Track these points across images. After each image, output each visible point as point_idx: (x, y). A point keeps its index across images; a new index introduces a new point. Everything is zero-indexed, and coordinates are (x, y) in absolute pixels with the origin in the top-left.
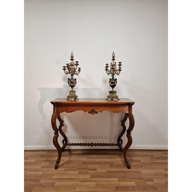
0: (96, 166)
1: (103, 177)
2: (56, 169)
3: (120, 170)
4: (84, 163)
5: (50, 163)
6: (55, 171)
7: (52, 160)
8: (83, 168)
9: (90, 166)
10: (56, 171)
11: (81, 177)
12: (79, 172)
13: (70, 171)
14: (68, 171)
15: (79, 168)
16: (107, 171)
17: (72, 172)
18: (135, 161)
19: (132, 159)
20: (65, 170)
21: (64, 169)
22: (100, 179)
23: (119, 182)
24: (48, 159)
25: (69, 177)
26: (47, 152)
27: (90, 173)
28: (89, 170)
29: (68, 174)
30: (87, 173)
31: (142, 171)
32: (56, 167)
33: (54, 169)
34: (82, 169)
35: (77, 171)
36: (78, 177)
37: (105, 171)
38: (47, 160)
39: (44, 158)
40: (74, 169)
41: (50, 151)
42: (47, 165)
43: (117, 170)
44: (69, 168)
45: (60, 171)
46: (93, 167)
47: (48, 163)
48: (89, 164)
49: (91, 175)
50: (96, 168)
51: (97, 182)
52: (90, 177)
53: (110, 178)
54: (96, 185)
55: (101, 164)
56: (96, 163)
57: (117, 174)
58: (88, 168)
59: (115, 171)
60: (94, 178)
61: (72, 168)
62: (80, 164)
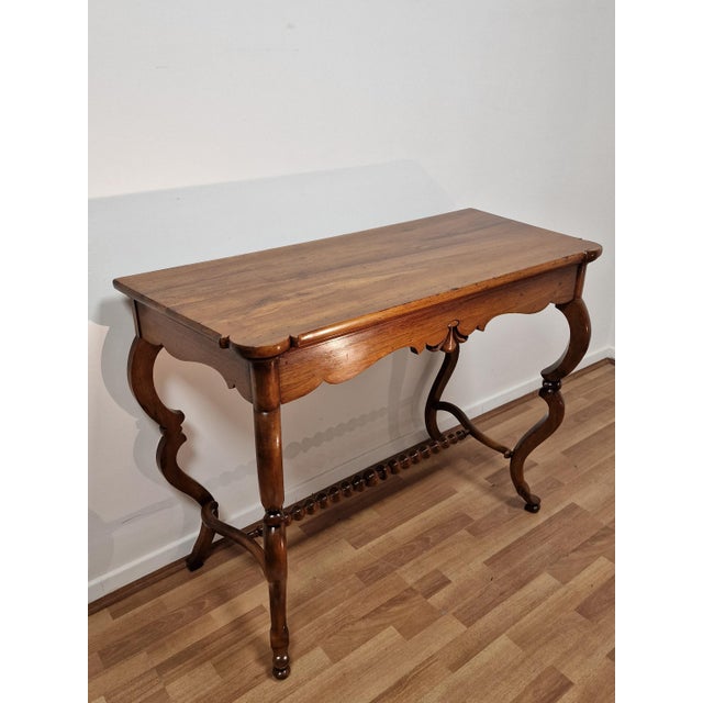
0: (431, 562)
1: (501, 594)
2: (283, 677)
3: (521, 534)
4: (370, 574)
5: (208, 664)
6: (291, 690)
7: (202, 645)
8: (392, 602)
9: (409, 575)
10: (299, 685)
11: (435, 648)
12: (399, 630)
13: (363, 648)
14: (347, 653)
15: (377, 611)
16: (490, 562)
17: (369, 644)
20: (335, 657)
21: (318, 654)
22: (499, 609)
23: (564, 583)
24: (172, 652)
25: (389, 681)
26: (114, 616)
27: (445, 608)
28: (427, 597)
29: (368, 667)
30: (433, 616)
31: (578, 503)
32: (280, 670)
33: (270, 683)
34: (396, 608)
35: (384, 626)
36: (423, 656)
37: (477, 565)
39: (143, 655)
40: (363, 625)
41: (119, 600)
42: (214, 685)
43: (512, 539)
44: (334, 634)
45: (317, 673)
46: (424, 573)
47: (198, 670)
48: (393, 570)
49: (454, 614)
50: (437, 571)
51: (508, 632)
52: (463, 623)
53: (522, 584)
54: (515, 642)
55: (434, 545)
56: (413, 548)
57: (527, 557)
58: (407, 587)
59: (509, 546)
60: (480, 618)
61: (350, 627)
62: (361, 590)
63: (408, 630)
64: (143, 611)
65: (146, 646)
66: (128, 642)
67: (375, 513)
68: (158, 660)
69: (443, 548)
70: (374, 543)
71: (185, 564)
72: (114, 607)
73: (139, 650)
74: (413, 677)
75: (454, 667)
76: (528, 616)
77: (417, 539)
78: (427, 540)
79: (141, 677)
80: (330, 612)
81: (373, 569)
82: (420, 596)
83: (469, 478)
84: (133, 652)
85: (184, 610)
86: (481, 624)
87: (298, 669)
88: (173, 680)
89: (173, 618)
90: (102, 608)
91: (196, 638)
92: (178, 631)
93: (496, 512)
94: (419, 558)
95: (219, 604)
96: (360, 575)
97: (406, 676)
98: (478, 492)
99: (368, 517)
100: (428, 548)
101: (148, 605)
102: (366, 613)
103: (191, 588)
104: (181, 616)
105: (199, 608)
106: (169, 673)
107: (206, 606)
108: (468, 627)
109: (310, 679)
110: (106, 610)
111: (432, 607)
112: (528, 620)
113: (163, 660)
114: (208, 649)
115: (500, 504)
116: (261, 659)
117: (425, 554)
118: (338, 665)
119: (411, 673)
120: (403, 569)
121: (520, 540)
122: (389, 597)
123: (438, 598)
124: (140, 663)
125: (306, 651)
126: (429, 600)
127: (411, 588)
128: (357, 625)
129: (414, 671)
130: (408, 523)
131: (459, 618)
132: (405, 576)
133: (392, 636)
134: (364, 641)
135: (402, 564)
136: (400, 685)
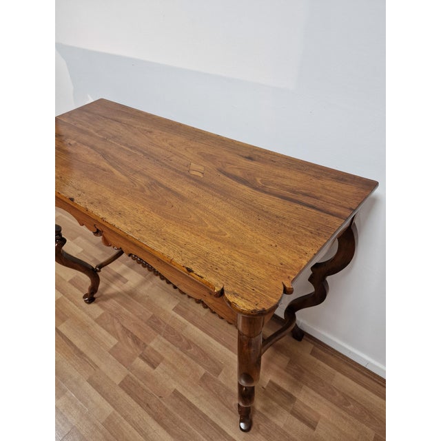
1: (148, 405)
2: (87, 303)
3: (211, 416)
8: (135, 339)
9: (156, 343)
11: (103, 367)
12: (115, 346)
13: (103, 331)
14: (100, 324)
15: (128, 332)
16: (176, 393)
17: (106, 333)
18: (293, 413)
19: (295, 394)
20: (98, 321)
21: (100, 312)
22: (133, 404)
27: (132, 369)
28: (141, 356)
30: (126, 362)
34: (130, 341)
35: (118, 338)
36: (97, 362)
37: (172, 385)
40: (118, 327)
43: (205, 410)
44: (112, 315)
45: (89, 315)
46: (159, 352)
48: (160, 334)
50: (163, 359)
51: (116, 412)
52: (122, 381)
53: (159, 420)
54: (108, 418)
55: (186, 353)
56: (180, 340)
57: (187, 423)
58: (147, 343)
60: (126, 392)
61: (116, 321)
62: (142, 320)
63: (114, 351)
69: (185, 360)
70: (179, 317)
74: (85, 360)
75: (90, 381)
76: (130, 427)
77: (188, 341)
78: (189, 347)
80: (125, 310)
81: (158, 322)
82: (141, 352)
86: (121, 392)
94: (171, 346)
96: (153, 317)
97: (85, 356)
100: (181, 349)
102: (126, 326)
108: (119, 385)
111: (133, 361)
112: (127, 427)
117: (177, 349)
118: (93, 322)
119: (88, 358)
120: (162, 338)
121: (205, 416)
122: (139, 335)
123: (140, 364)
126: (138, 358)
127: (146, 346)
128: (118, 324)
130: (201, 332)
131: (125, 378)
132: (155, 340)
133: (111, 343)
134: (108, 331)
135: (165, 337)
136: (81, 354)
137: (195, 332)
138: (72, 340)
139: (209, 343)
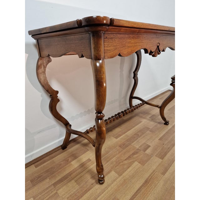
0: (142, 141)
1: (168, 148)
2: (102, 184)
3: (166, 131)
4: (123, 146)
5: (73, 181)
6: (107, 188)
7: (70, 174)
8: (134, 154)
10: (109, 186)
11: (154, 168)
12: (139, 163)
13: (129, 170)
15: (129, 157)
16: (160, 139)
17: (130, 168)
20: (120, 174)
21: (113, 173)
24: (59, 178)
26: (36, 167)
27: (152, 154)
28: (144, 151)
29: (133, 177)
30: (149, 157)
32: (101, 181)
33: (98, 186)
34: (135, 156)
35: (134, 162)
37: (157, 140)
38: (61, 181)
39: (48, 180)
40: (126, 162)
41: (38, 161)
42: (77, 189)
43: (164, 133)
44: (117, 166)
45: (114, 180)
46: (141, 144)
47: (69, 184)
48: (131, 144)
49: (156, 156)
50: (145, 143)
52: (160, 158)
55: (141, 136)
56: (135, 137)
58: (137, 149)
59: (164, 135)
60: (165, 156)
61: (122, 163)
62: (122, 151)
63: (143, 163)
64: (47, 164)
65: (48, 176)
66: (42, 175)
67: (119, 129)
68: (53, 181)
69: (144, 136)
70: (122, 137)
71: (60, 148)
72: (36, 164)
73: (46, 178)
74: (150, 179)
75: (164, 173)
77: (135, 135)
78: (138, 135)
79: (47, 188)
80: (113, 159)
81: (124, 144)
82: (142, 151)
83: (144, 118)
84: (44, 179)
85: (62, 163)
86: (166, 158)
87: (107, 179)
88: (60, 189)
89: (58, 166)
90: (32, 165)
91: (67, 172)
92: (60, 170)
93: (156, 126)
94: (138, 140)
95: (74, 160)
96: (120, 146)
97: (148, 179)
98: (148, 121)
99: (117, 130)
100: (140, 137)
101: (49, 162)
102: (126, 158)
103: (63, 155)
104: (61, 165)
105: (67, 161)
106: (58, 186)
107: (69, 161)
108: (162, 159)
109: (112, 183)
110: (33, 165)
111: (148, 154)
113: (55, 181)
114: (72, 176)
115: (156, 124)
116: (93, 177)
117: (139, 139)
118: (122, 177)
119: (149, 177)
120: (133, 143)
123: (148, 151)
124: (47, 183)
125: (109, 172)
126: (146, 152)
127: (138, 149)
128: (124, 162)
129: (150, 176)
130: (130, 131)
131: (158, 157)
132: (135, 146)
133: (137, 165)
134: (129, 167)
135: (133, 142)
136: (146, 182)
137: (130, 133)
138: (136, 190)
139: (135, 129)
